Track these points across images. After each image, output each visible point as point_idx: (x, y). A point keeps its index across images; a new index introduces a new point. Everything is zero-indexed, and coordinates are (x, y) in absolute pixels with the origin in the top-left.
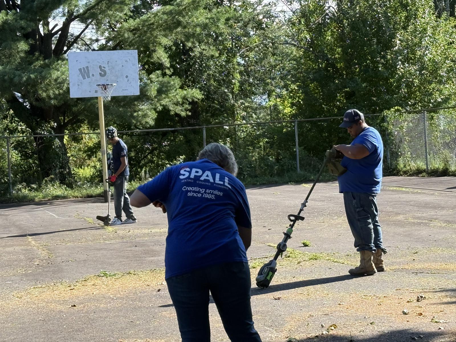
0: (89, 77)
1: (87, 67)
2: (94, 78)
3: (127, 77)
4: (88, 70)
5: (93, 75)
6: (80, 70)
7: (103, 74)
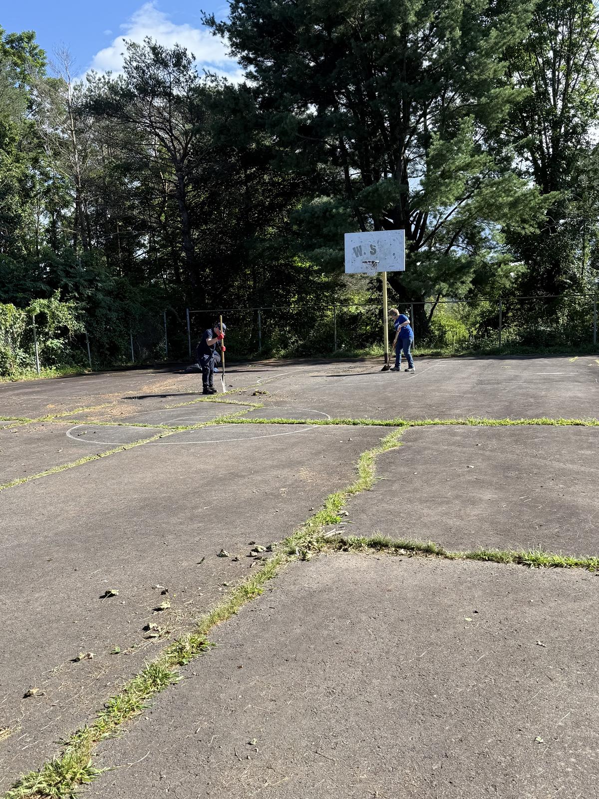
0: (361, 255)
1: (360, 246)
2: (365, 256)
3: (394, 254)
4: (361, 249)
5: (365, 253)
6: (354, 249)
7: (373, 252)
